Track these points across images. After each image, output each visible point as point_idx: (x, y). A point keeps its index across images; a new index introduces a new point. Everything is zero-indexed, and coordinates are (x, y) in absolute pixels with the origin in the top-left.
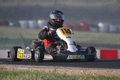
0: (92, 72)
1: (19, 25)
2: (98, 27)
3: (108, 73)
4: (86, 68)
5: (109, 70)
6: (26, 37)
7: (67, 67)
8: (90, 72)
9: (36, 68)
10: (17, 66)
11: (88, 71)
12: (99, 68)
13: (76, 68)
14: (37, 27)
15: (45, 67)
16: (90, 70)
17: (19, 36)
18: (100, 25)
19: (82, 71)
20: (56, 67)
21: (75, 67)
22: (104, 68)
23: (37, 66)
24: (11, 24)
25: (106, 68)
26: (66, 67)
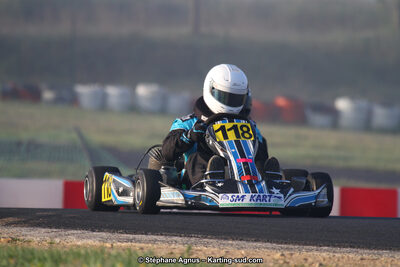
0: (310, 260)
1: (73, 100)
2: (334, 113)
3: (365, 262)
4: (291, 246)
5: (367, 254)
6: (96, 138)
7: (230, 242)
8: (306, 260)
9: (128, 240)
10: (63, 233)
11: (297, 255)
12: (334, 246)
13: (258, 244)
14: (133, 108)
15: (156, 240)
16: (304, 254)
17: (74, 136)
18: (343, 105)
19: (277, 255)
20: (193, 239)
21: (255, 241)
22: (351, 247)
23: (131, 236)
24: (48, 95)
25: (359, 247)
26: (226, 239)
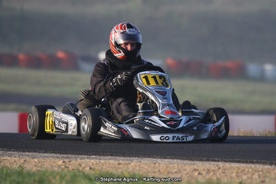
0: (83, 165)
3: (121, 166)
4: (70, 156)
5: (123, 160)
7: (27, 153)
8: (80, 165)
11: (74, 161)
12: (99, 155)
13: (47, 155)
16: (79, 161)
19: (60, 162)
21: (45, 152)
22: (111, 155)
25: (116, 155)
26: (24, 151)
